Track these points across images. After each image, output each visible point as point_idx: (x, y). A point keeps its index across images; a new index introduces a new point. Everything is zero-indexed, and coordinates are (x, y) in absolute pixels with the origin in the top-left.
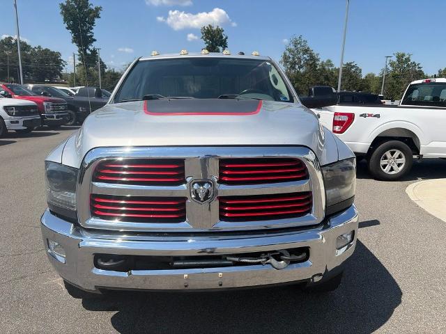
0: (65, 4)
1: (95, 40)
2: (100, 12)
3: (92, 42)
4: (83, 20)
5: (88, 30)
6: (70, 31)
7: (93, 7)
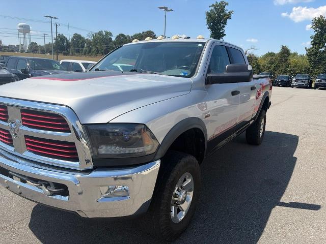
0: (209, 12)
1: (225, 35)
2: (232, 15)
3: (223, 36)
4: (219, 22)
5: (221, 28)
6: (210, 30)
7: (227, 12)
